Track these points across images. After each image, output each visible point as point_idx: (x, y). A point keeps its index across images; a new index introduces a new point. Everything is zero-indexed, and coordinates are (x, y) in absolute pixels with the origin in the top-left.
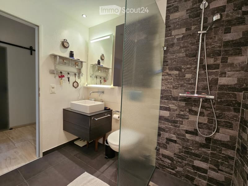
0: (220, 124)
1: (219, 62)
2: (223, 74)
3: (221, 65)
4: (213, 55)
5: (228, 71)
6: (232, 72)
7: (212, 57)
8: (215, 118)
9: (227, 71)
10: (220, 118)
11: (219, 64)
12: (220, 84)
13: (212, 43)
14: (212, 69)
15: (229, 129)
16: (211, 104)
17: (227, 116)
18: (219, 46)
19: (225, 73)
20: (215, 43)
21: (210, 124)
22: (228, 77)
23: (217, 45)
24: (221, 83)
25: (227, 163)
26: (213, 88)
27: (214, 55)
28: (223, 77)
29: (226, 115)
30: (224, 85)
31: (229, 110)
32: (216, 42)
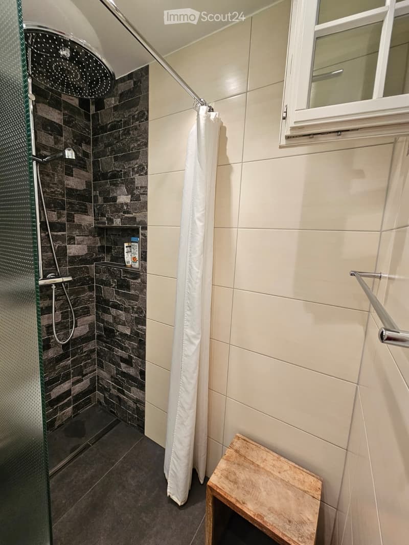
0: (77, 313)
1: (64, 219)
2: (71, 240)
3: (67, 226)
4: (55, 207)
5: (77, 236)
6: (80, 237)
7: (53, 209)
8: (70, 308)
9: (75, 235)
10: (76, 305)
11: (65, 224)
12: (70, 255)
13: (51, 185)
14: (56, 230)
15: (87, 316)
16: (63, 288)
17: (83, 300)
18: (61, 193)
19: (74, 238)
20: (55, 186)
21: (65, 321)
22: (78, 244)
23: (59, 190)
24: (70, 253)
25: (89, 361)
26: (62, 262)
27: (57, 207)
28: (72, 244)
29: (81, 298)
30: (74, 257)
31: (84, 291)
32: (55, 184)
